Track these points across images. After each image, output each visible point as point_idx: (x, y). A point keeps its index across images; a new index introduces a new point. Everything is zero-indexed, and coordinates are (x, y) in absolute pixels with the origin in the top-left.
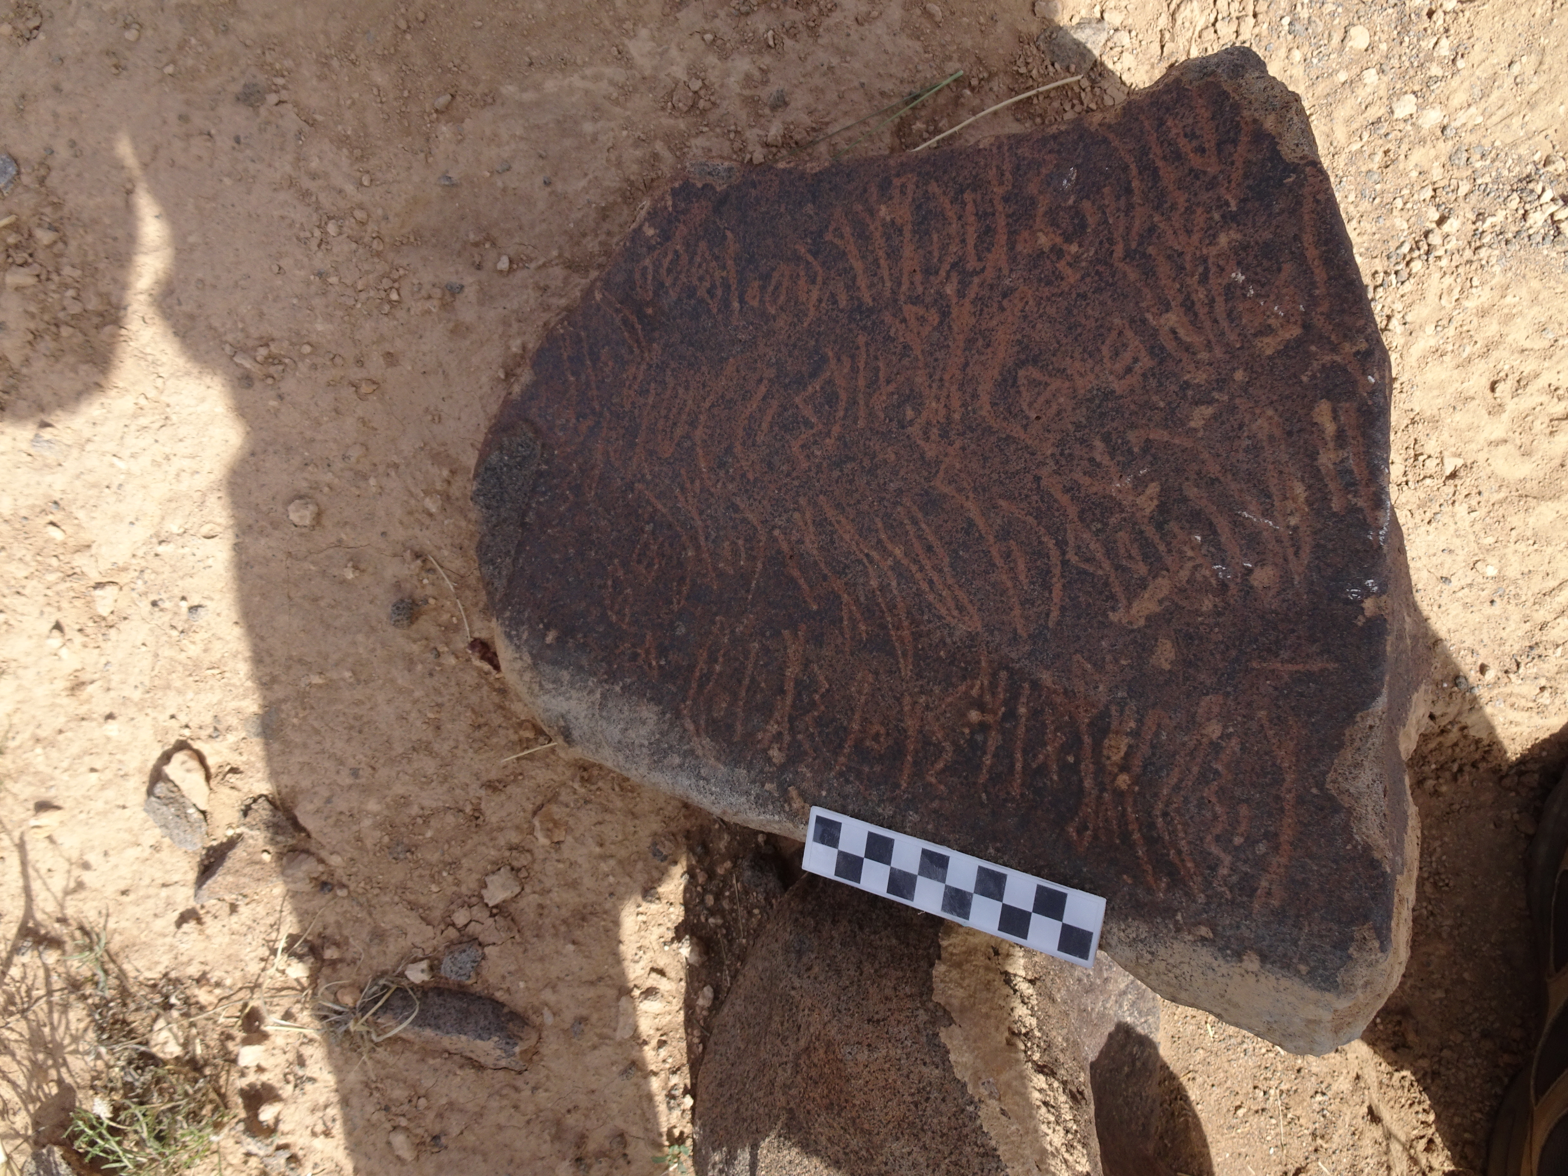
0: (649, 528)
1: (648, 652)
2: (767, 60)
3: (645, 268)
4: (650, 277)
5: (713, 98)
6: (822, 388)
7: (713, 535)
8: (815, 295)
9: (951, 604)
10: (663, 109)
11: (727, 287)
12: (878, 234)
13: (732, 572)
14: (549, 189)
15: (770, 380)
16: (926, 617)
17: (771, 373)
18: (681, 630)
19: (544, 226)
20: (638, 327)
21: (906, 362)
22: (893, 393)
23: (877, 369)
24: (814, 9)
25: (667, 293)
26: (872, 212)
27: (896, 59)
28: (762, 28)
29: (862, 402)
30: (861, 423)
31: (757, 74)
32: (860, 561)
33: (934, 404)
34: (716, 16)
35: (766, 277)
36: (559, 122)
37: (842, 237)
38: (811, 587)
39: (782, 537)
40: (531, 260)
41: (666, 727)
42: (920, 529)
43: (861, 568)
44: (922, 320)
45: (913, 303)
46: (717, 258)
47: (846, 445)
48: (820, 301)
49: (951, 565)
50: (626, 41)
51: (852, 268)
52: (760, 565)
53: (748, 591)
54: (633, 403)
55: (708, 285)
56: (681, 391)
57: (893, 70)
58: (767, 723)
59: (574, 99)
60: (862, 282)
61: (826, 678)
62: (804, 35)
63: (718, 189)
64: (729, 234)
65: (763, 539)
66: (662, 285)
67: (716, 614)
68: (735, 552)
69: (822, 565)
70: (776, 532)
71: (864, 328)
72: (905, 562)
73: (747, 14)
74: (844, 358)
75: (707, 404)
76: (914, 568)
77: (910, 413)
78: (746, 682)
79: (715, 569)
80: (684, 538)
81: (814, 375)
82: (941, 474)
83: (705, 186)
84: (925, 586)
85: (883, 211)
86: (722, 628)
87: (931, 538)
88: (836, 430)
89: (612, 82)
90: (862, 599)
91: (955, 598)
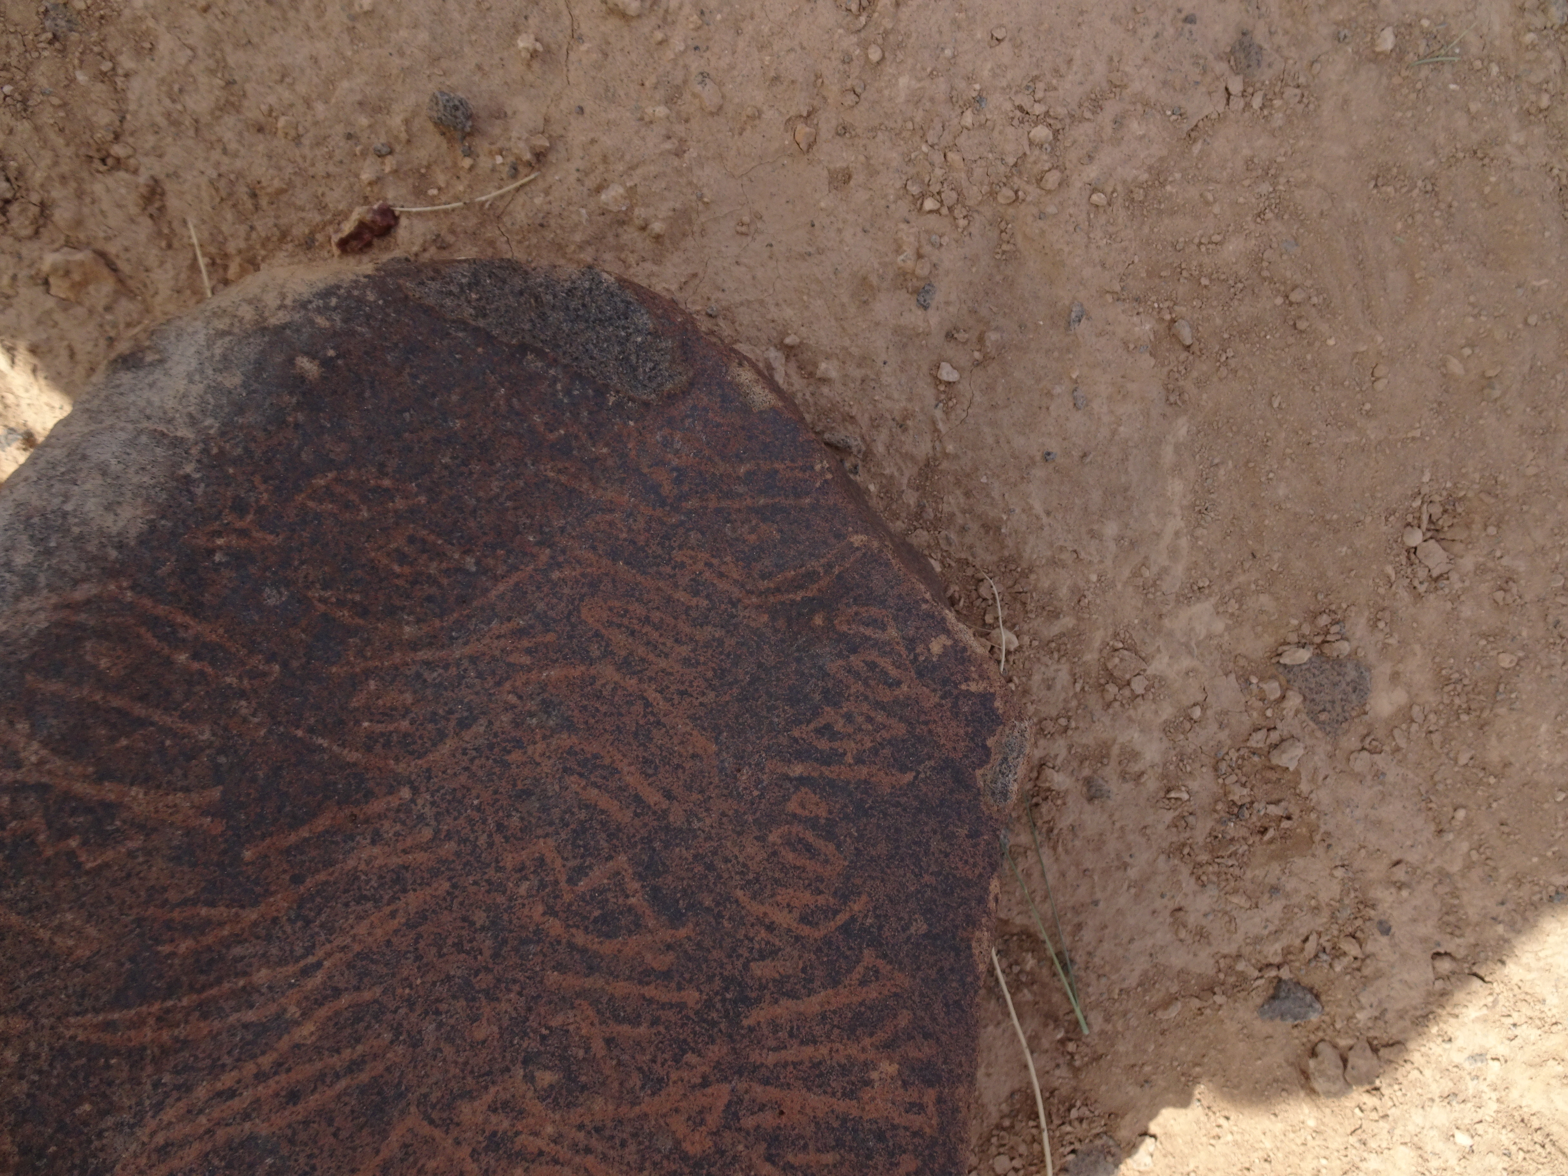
0: (470, 563)
1: (243, 533)
2: (1151, 784)
3: (884, 628)
4: (868, 632)
5: (1117, 705)
6: (630, 909)
7: (430, 676)
8: (783, 918)
9: (180, 1131)
10: (1116, 635)
11: (829, 759)
12: (853, 1050)
13: (354, 703)
14: (1038, 458)
15: (665, 812)
16: (166, 1078)
17: (677, 818)
18: (272, 598)
19: (990, 440)
20: (799, 596)
21: (636, 1080)
22: (587, 1050)
23: (635, 1021)
24: (1204, 857)
25: (840, 655)
26: (889, 1046)
27: (1120, 952)
28: (1194, 785)
29: (588, 983)
30: (553, 977)
31: (1136, 768)
32: (309, 950)
33: (550, 1129)
34: (1221, 726)
35: (828, 832)
36: (1126, 490)
37: (863, 983)
38: (287, 851)
39: (395, 803)
40: (946, 413)
41: (92, 547)
42: (337, 1076)
43: (299, 951)
44: (697, 1120)
45: (728, 1105)
46: (875, 751)
47: (524, 942)
48: (771, 928)
49: (252, 1138)
50: (1213, 600)
51: (810, 992)
52: (353, 756)
53: (311, 730)
54: (682, 565)
55: (840, 726)
56: (684, 650)
57: (1106, 945)
58: (45, 744)
59: (1152, 516)
60: (785, 1009)
61: (107, 865)
62: (1174, 837)
63: (979, 772)
64: (909, 777)
65: (401, 768)
66: (854, 650)
67: (285, 665)
68: (388, 714)
69: (322, 877)
70: (406, 793)
71: (709, 1004)
72: (284, 1044)
73: (1216, 769)
74: (670, 957)
75: (652, 695)
76: (266, 1061)
77: (546, 1078)
78: (139, 710)
79: (368, 673)
80: (437, 623)
81: (655, 895)
82: (426, 1129)
83: (987, 751)
84: (227, 1080)
85: (889, 1068)
86: (254, 674)
87: (313, 1101)
88: (555, 927)
89: (1165, 570)
90: (237, 951)
91: (185, 1143)
